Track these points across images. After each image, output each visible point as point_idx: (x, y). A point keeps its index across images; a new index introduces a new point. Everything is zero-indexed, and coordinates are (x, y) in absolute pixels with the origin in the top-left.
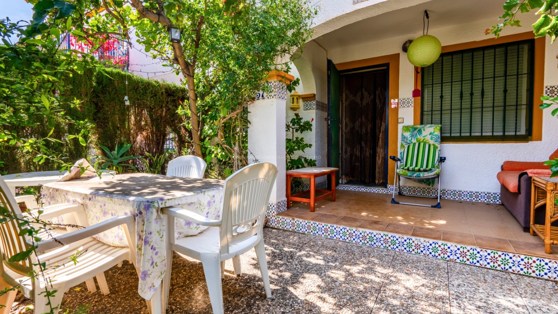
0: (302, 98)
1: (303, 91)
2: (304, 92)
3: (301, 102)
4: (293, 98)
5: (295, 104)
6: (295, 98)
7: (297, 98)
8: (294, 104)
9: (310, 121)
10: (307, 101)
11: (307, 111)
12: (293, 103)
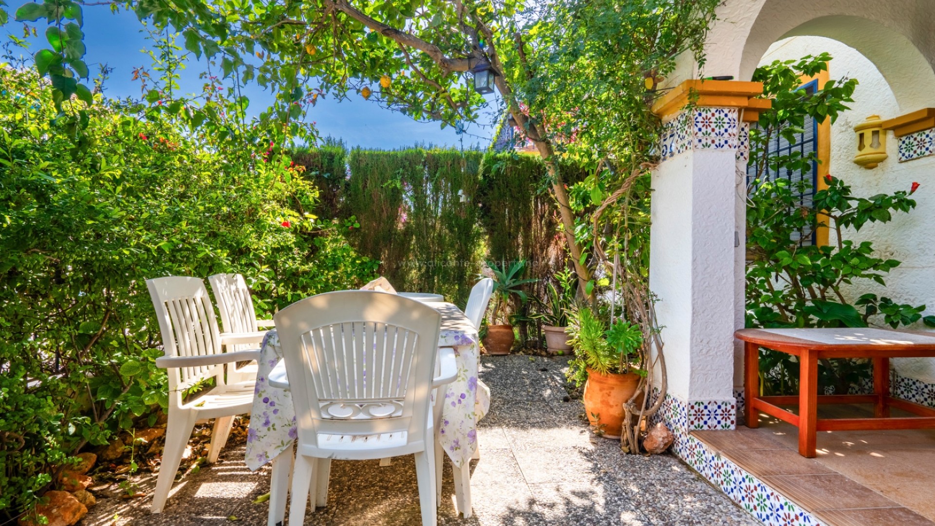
0: (894, 129)
1: (897, 108)
2: (901, 110)
3: (891, 142)
4: (862, 136)
5: (867, 150)
6: (868, 133)
7: (875, 133)
8: (864, 151)
9: (908, 190)
10: (909, 135)
11: (910, 163)
12: (861, 147)
